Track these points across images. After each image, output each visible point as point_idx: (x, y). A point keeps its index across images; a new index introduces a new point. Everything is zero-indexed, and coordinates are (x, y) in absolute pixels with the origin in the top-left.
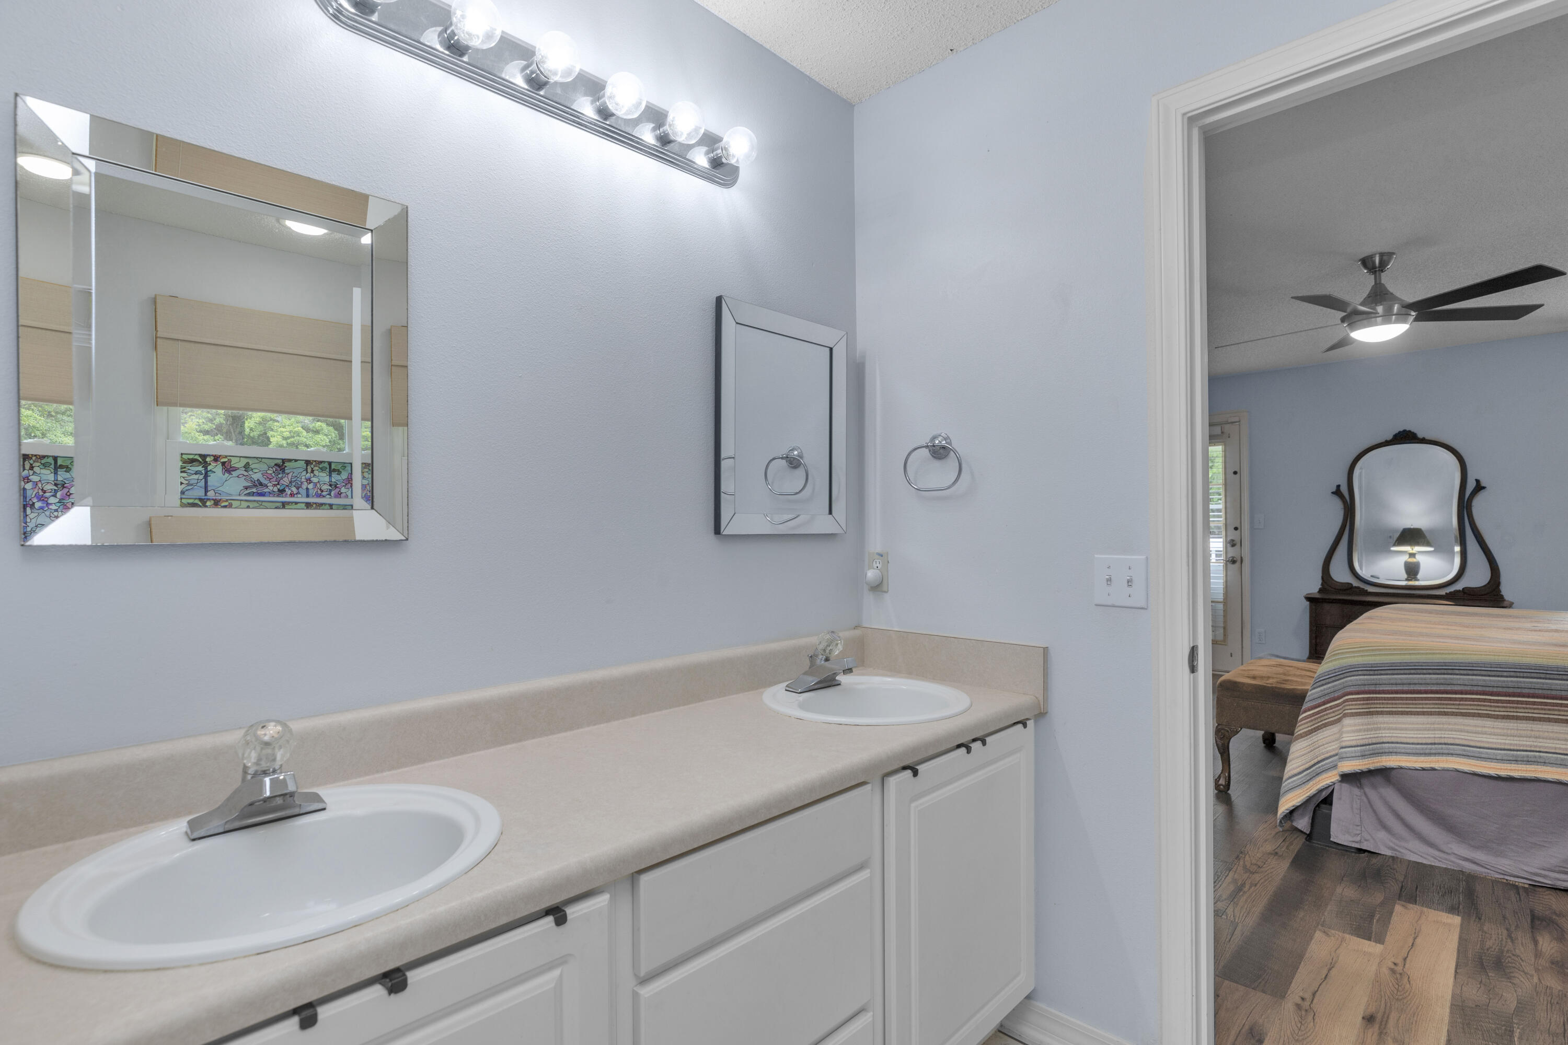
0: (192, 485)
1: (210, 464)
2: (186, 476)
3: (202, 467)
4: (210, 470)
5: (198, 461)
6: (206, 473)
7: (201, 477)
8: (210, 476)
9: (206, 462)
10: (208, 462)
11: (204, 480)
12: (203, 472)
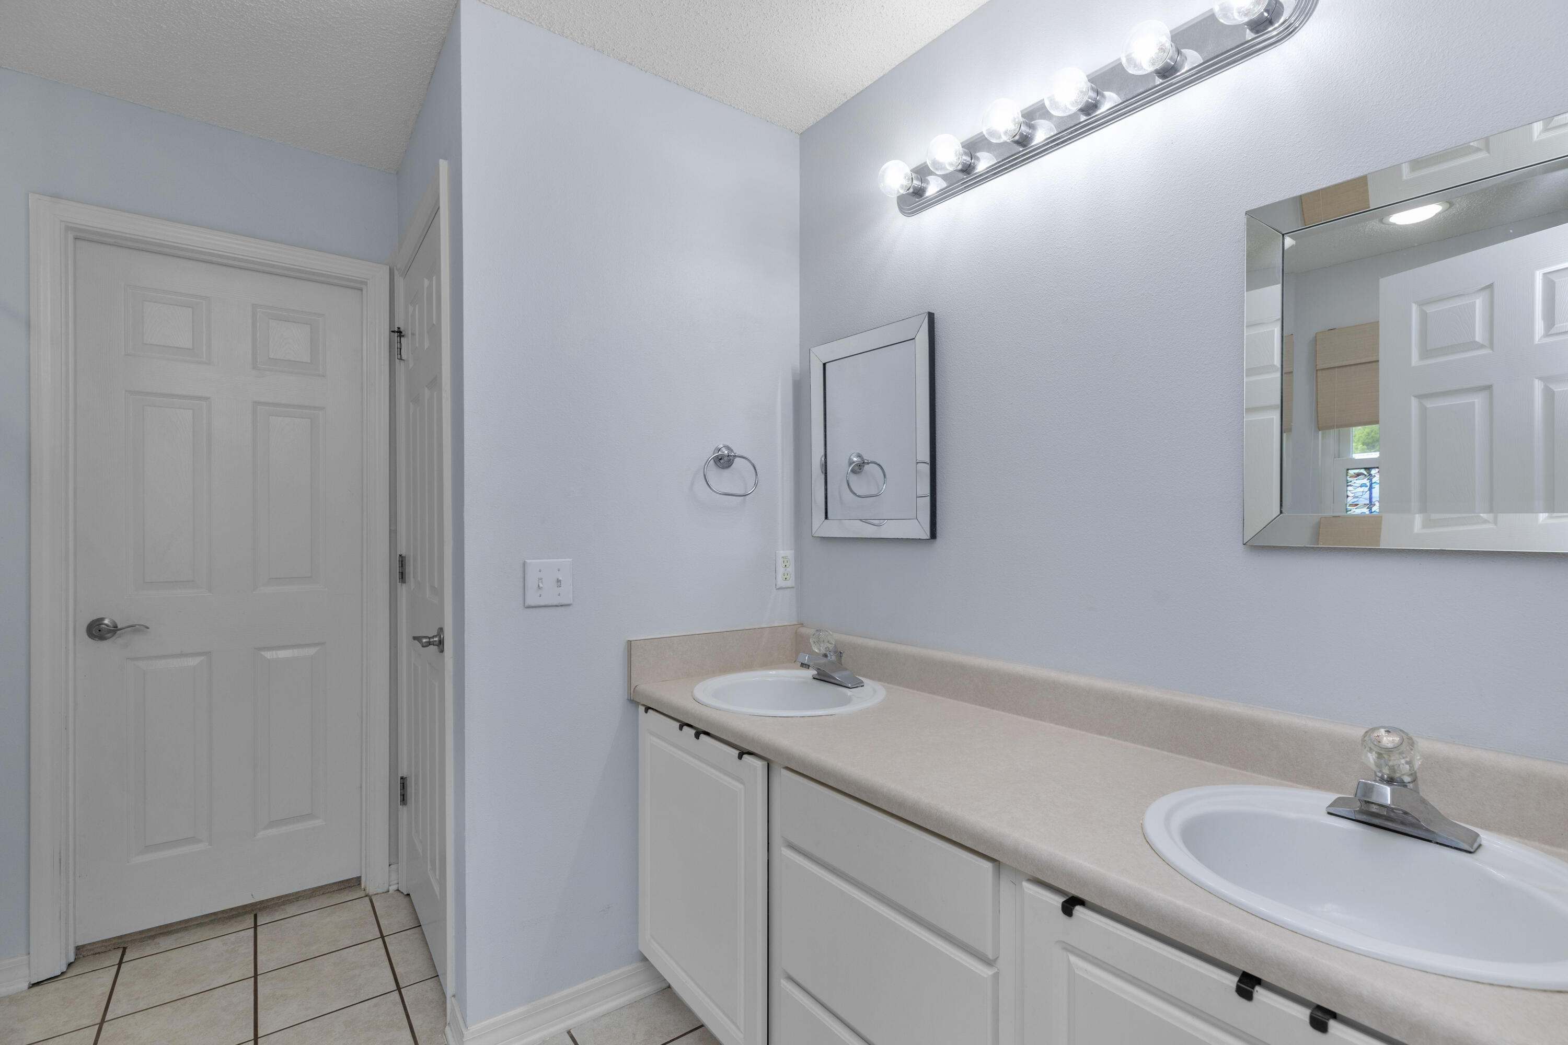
0: (1357, 497)
1: (1375, 476)
2: (1353, 489)
3: (1368, 480)
4: (1375, 482)
5: (1363, 474)
6: (1371, 485)
7: (1367, 489)
8: (1374, 488)
9: (1370, 475)
10: (1373, 475)
11: (1369, 492)
12: (1368, 484)
